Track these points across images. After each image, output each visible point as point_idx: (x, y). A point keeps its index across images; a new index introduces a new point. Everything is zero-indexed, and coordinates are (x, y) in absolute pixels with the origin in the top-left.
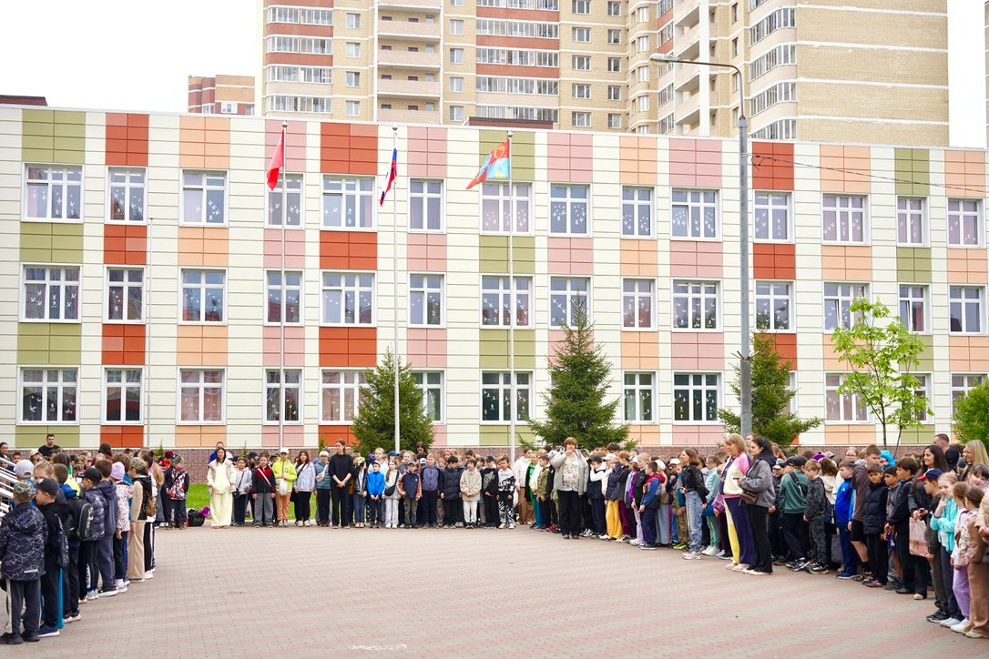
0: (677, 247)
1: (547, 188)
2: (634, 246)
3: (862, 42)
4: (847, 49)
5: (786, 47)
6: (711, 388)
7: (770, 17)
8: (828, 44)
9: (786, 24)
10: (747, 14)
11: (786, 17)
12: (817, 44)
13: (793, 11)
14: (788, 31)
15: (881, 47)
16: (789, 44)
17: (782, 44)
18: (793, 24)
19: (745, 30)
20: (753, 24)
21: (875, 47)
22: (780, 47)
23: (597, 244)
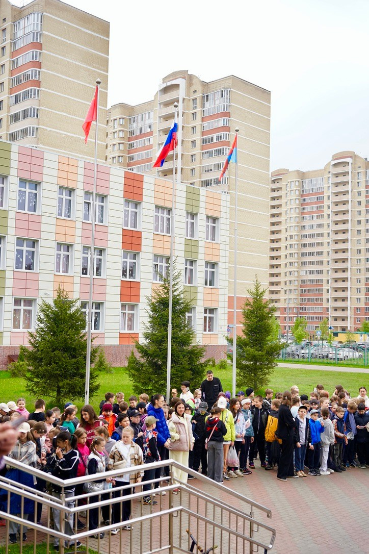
0: (86, 227)
1: (17, 181)
2: (63, 223)
3: (69, 132)
4: (63, 134)
5: (33, 128)
6: (97, 311)
7: (24, 111)
8: (53, 130)
9: (34, 116)
10: (9, 107)
11: (34, 112)
12: (49, 129)
13: (38, 110)
14: (34, 120)
15: (77, 136)
16: (36, 126)
17: (32, 126)
18: (37, 116)
19: (7, 115)
20: (12, 113)
21: (75, 136)
22: (30, 127)
23: (44, 220)
